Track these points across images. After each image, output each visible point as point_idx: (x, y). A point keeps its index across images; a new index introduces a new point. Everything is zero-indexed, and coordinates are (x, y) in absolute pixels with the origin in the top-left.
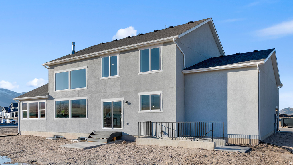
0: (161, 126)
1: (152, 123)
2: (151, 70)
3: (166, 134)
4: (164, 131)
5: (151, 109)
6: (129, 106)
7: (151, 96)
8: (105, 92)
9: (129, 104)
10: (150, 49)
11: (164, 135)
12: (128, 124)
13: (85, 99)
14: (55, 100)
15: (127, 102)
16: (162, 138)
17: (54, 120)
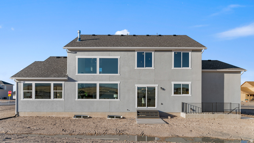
0: (190, 105)
1: (183, 103)
2: (182, 67)
3: (193, 110)
4: (192, 108)
5: (182, 94)
6: (163, 91)
7: (182, 84)
8: (139, 79)
9: (164, 89)
10: (182, 52)
11: (192, 112)
12: (162, 104)
13: (118, 84)
14: (77, 83)
15: (161, 88)
16: (191, 113)
17: (75, 101)
